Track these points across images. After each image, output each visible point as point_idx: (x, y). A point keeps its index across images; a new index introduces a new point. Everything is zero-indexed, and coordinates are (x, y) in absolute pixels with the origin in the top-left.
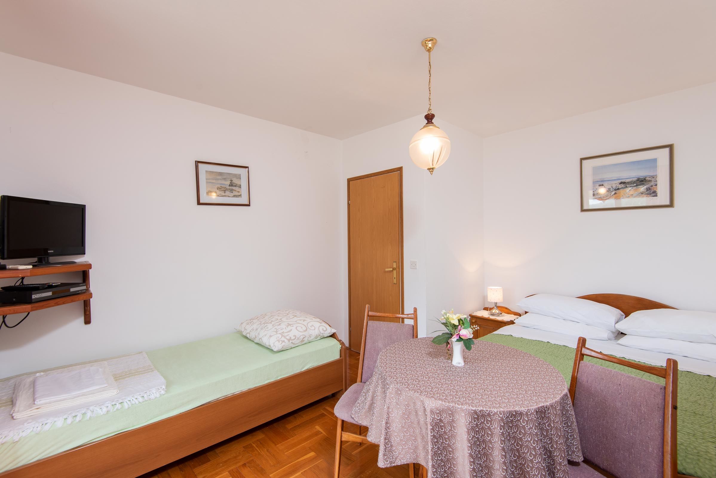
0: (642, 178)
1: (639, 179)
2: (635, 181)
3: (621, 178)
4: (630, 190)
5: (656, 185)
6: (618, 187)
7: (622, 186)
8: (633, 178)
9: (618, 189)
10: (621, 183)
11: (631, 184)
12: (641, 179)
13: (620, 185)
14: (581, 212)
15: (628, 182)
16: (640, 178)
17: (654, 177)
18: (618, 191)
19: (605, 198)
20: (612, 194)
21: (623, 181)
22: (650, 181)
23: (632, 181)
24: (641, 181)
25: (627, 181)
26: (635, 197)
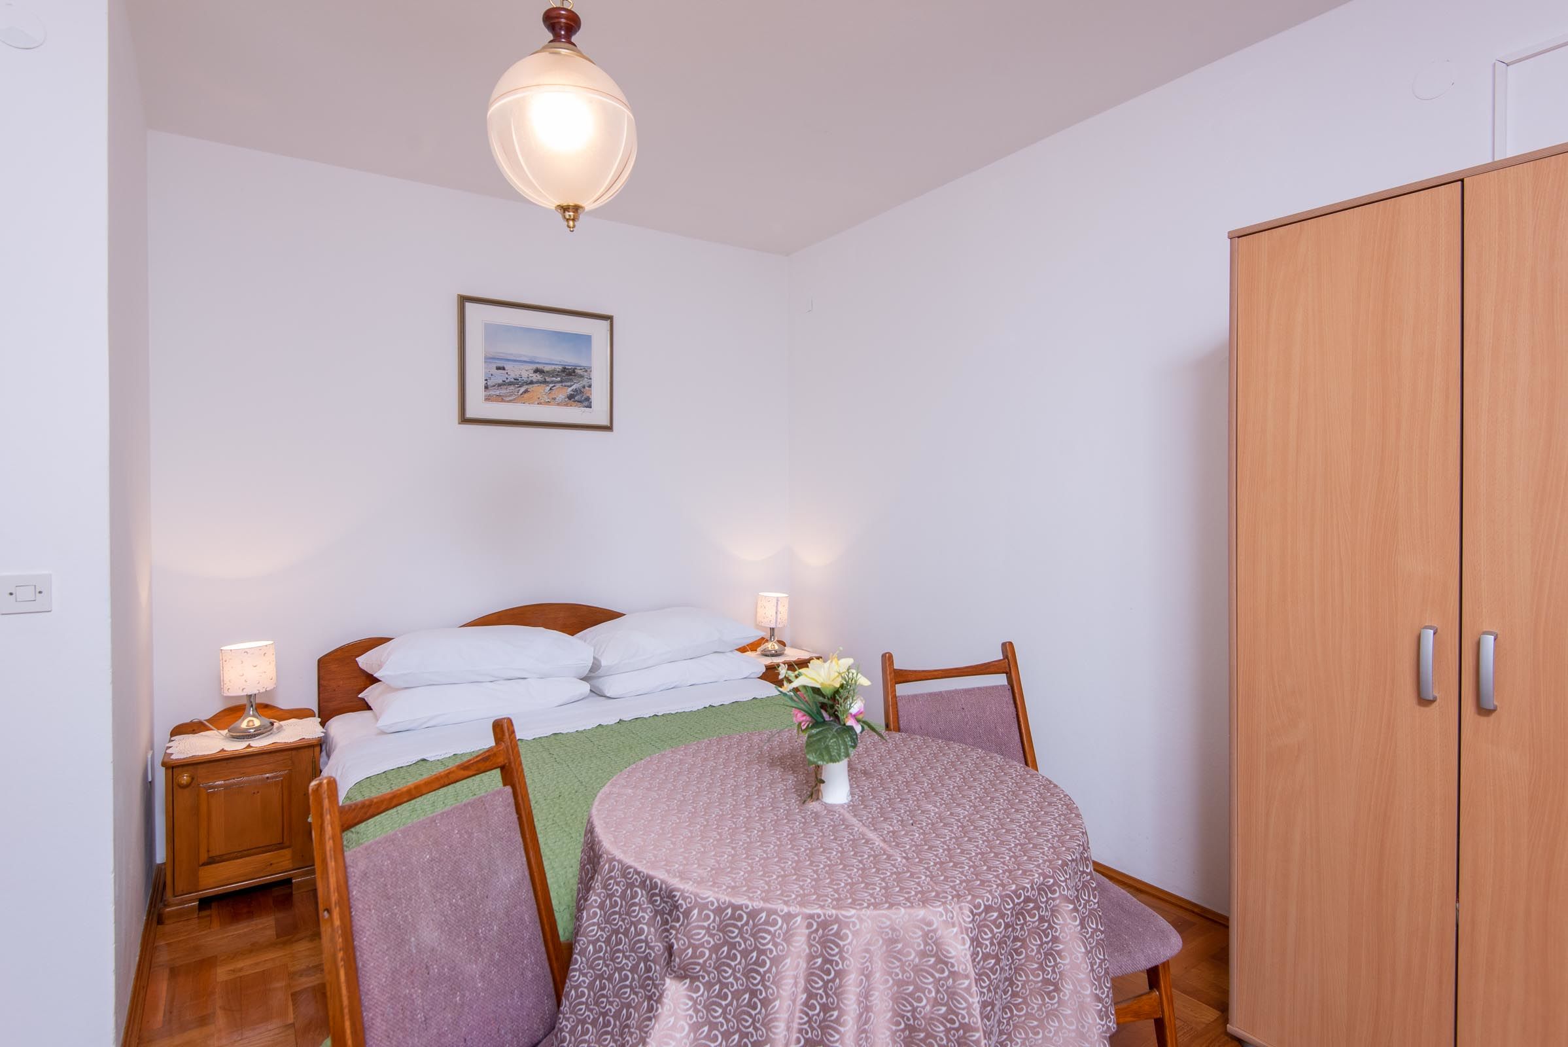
0: (570, 367)
1: (565, 368)
2: (559, 372)
3: (537, 361)
4: (551, 389)
5: (590, 386)
6: (530, 379)
7: (538, 377)
8: (556, 364)
9: (532, 383)
10: (537, 371)
11: (553, 376)
12: (568, 369)
13: (534, 375)
14: (459, 423)
15: (547, 372)
16: (567, 367)
17: (587, 370)
18: (531, 386)
19: (508, 399)
20: (521, 392)
21: (540, 367)
22: (582, 376)
23: (554, 370)
24: (569, 373)
25: (547, 368)
26: (558, 404)
